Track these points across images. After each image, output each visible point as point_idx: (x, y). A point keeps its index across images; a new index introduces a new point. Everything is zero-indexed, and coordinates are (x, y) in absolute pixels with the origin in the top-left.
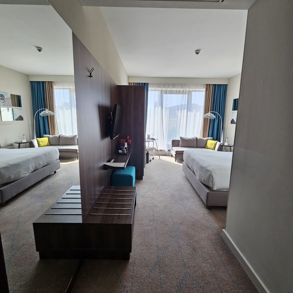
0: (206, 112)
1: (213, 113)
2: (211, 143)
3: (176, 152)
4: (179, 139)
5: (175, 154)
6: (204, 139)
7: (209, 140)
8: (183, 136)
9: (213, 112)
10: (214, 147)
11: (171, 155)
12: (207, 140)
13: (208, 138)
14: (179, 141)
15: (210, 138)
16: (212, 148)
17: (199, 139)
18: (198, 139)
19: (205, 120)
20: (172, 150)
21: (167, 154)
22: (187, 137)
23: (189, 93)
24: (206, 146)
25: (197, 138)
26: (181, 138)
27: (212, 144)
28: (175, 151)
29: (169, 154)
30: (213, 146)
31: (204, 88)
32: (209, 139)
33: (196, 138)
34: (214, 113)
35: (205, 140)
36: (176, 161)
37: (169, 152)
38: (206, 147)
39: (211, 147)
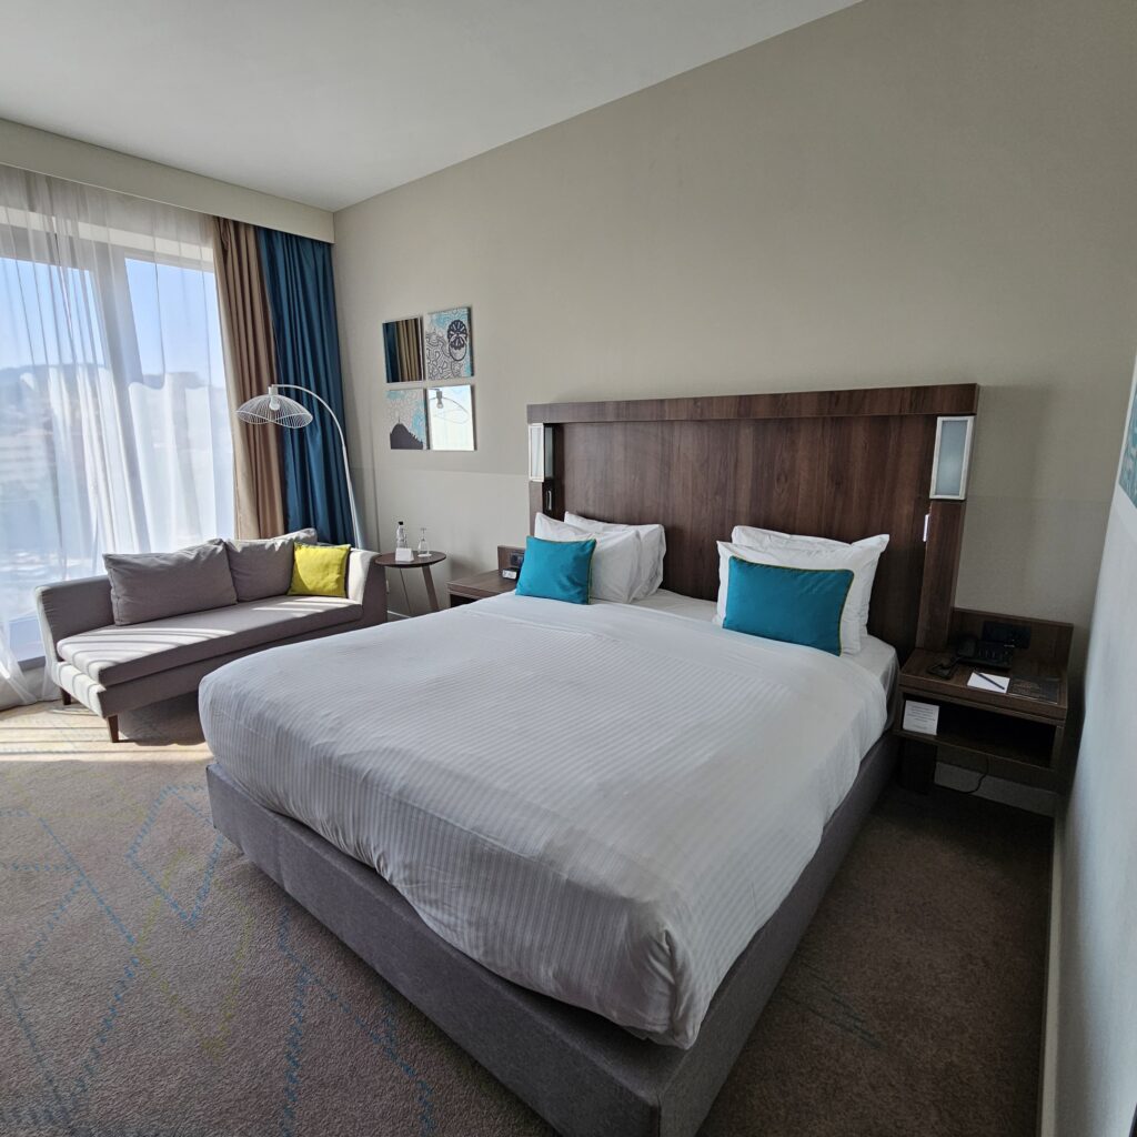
0: (247, 385)
1: (287, 393)
2: (313, 560)
3: (103, 675)
4: (102, 571)
5: (100, 688)
6: (273, 545)
7: (304, 546)
8: (128, 548)
9: (287, 389)
10: (338, 581)
11: (57, 695)
12: (291, 548)
13: (293, 535)
14: (102, 587)
15: (301, 534)
16: (332, 586)
17: (245, 549)
18: (239, 550)
19: (253, 433)
20: (60, 659)
21: (21, 692)
22: (154, 550)
23: (106, 259)
24: (291, 581)
25: (228, 548)
26: (113, 562)
27: (327, 566)
28: (96, 667)
29: (35, 690)
30: (334, 575)
31: (205, 242)
32: (297, 539)
33: (220, 548)
34: (293, 393)
35: (277, 548)
36: (121, 736)
37: (32, 675)
38: (296, 588)
39: (321, 585)
